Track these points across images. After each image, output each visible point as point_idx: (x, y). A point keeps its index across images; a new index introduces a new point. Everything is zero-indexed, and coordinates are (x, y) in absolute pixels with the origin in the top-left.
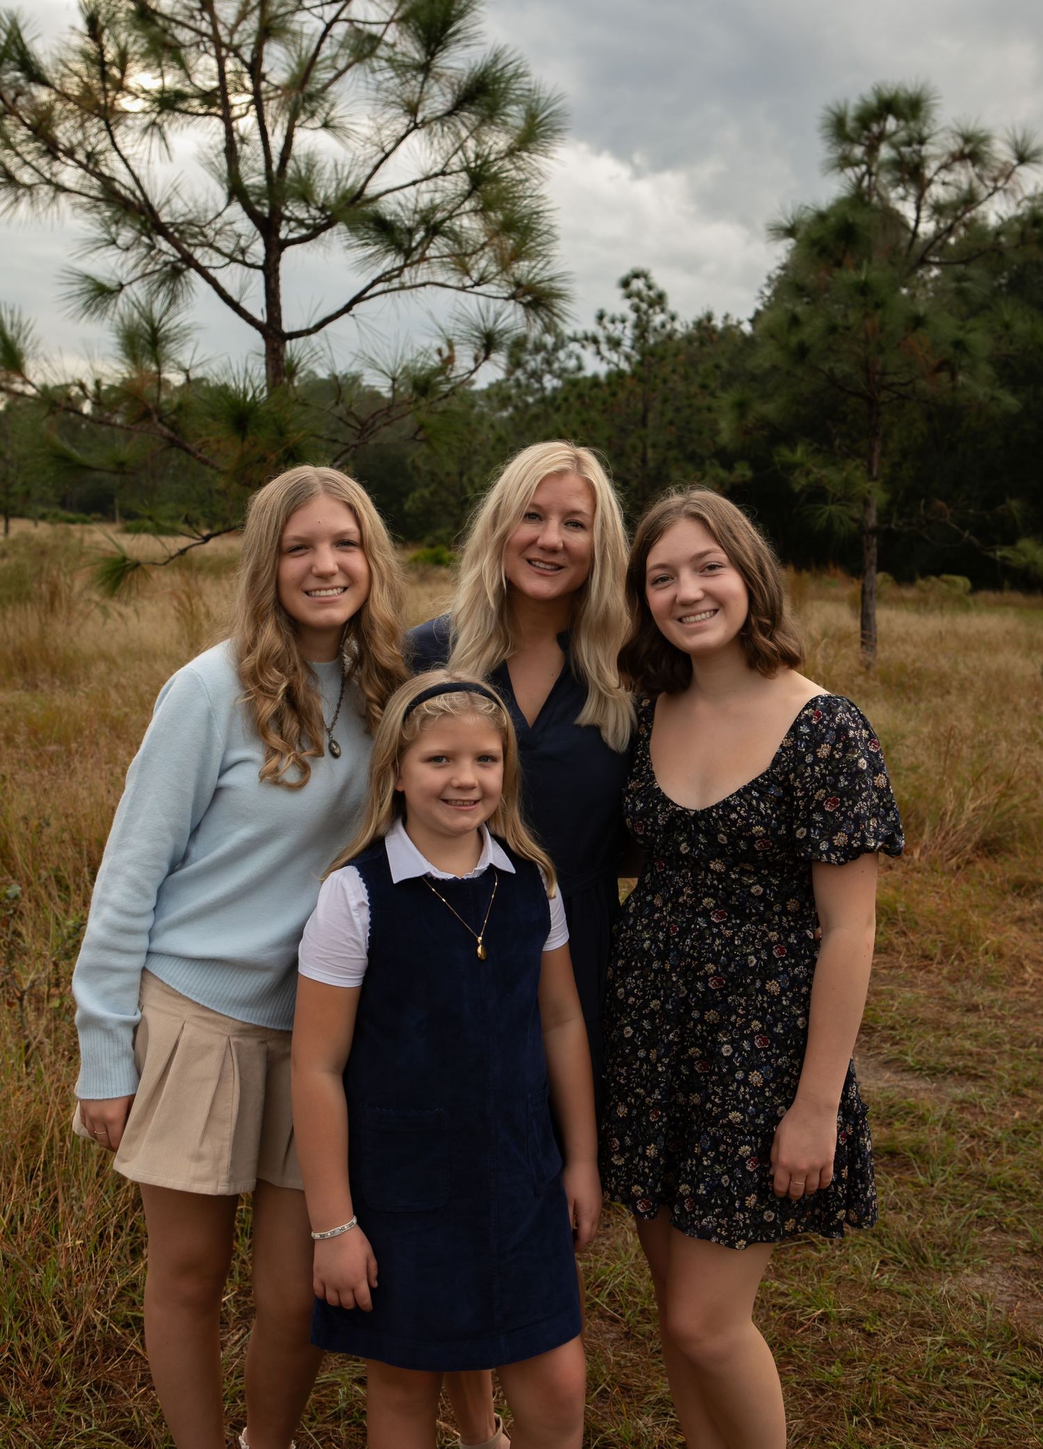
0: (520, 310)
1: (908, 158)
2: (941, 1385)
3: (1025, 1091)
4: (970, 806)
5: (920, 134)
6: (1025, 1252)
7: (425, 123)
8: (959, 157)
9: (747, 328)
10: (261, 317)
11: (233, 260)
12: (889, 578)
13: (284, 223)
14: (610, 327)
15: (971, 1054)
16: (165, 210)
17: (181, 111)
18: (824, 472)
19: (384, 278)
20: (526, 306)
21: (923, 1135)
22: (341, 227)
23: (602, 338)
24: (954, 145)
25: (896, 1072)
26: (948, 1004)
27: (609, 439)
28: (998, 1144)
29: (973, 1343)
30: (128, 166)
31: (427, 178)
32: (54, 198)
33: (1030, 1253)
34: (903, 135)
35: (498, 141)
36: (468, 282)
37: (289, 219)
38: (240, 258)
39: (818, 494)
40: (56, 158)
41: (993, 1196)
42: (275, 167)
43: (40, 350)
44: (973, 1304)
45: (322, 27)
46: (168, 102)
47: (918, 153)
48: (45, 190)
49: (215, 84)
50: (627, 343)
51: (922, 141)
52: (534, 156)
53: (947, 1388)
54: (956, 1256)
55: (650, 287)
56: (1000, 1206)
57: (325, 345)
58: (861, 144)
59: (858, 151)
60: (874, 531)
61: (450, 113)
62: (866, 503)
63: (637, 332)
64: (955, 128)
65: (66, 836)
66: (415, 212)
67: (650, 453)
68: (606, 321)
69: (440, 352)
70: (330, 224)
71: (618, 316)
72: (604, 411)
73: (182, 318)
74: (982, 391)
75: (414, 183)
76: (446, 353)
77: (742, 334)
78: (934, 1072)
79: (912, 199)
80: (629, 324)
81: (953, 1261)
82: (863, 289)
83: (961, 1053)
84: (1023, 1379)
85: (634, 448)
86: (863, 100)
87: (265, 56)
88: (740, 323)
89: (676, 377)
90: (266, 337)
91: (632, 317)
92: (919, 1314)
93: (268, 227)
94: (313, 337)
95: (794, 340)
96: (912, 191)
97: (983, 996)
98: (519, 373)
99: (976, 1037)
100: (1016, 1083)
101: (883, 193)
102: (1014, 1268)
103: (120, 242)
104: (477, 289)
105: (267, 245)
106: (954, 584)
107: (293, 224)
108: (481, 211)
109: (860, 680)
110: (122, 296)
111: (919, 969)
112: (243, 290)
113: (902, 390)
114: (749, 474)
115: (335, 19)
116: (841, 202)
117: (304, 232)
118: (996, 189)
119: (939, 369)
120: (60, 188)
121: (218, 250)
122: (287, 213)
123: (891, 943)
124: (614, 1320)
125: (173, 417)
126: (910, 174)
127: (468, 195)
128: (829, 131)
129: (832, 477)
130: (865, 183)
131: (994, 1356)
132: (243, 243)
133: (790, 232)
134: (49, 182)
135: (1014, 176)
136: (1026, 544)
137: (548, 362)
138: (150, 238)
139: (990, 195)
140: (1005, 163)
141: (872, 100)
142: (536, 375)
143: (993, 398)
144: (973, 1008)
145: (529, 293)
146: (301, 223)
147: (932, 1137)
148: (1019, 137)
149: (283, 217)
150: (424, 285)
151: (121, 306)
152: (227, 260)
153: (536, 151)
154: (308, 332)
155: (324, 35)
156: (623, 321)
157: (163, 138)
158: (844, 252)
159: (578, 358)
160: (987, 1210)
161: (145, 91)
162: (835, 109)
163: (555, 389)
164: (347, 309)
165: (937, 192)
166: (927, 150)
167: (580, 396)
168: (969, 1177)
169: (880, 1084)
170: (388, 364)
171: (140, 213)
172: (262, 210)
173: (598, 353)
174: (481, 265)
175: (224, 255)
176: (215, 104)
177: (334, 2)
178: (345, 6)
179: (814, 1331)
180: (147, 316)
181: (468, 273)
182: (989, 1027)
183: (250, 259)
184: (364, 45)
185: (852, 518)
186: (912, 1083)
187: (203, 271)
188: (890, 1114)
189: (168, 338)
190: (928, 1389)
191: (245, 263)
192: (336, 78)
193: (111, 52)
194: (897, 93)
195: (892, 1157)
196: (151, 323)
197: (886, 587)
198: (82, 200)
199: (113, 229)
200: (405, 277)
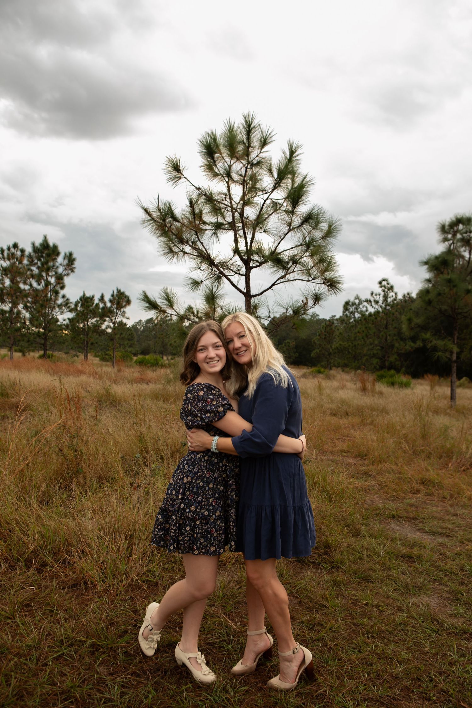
0: (326, 288)
1: (466, 238)
2: (400, 629)
3: (465, 542)
5: (470, 230)
6: (447, 592)
7: (294, 229)
10: (244, 290)
11: (236, 273)
12: (468, 379)
13: (252, 261)
14: (375, 297)
15: (449, 529)
16: (217, 259)
17: (223, 229)
18: (437, 342)
19: (283, 277)
20: (328, 286)
21: (422, 552)
22: (269, 262)
23: (372, 300)
25: (421, 533)
26: (447, 513)
27: (374, 333)
28: (449, 558)
29: (417, 618)
30: (203, 245)
31: (296, 246)
32: (183, 256)
33: (449, 592)
34: (464, 230)
35: (318, 234)
36: (311, 279)
37: (254, 260)
38: (238, 272)
40: (183, 244)
41: (441, 573)
42: (249, 244)
43: (179, 301)
44: (421, 605)
46: (218, 226)
47: (469, 236)
48: (181, 254)
49: (232, 220)
50: (381, 302)
51: (471, 232)
52: (331, 239)
53: (402, 630)
54: (422, 591)
55: (388, 284)
56: (443, 577)
57: (266, 300)
58: (450, 234)
59: (450, 236)
60: (456, 362)
61: (300, 226)
62: (451, 353)
63: (384, 298)
65: (165, 443)
66: (289, 257)
67: (388, 337)
68: (374, 295)
69: (303, 301)
70: (265, 262)
71: (378, 293)
72: (373, 324)
73: (220, 292)
75: (292, 248)
76: (305, 301)
78: (434, 534)
79: (467, 251)
80: (381, 296)
81: (420, 592)
82: (449, 281)
83: (446, 528)
84: (431, 630)
85: (383, 336)
86: (451, 219)
87: (245, 211)
89: (397, 313)
90: (245, 296)
91: (382, 293)
92: (401, 607)
93: (246, 263)
94: (260, 296)
95: (427, 298)
96: (467, 248)
97: (460, 511)
98: (347, 312)
99: (453, 524)
100: (462, 539)
101: (459, 250)
102: (441, 596)
103: (201, 268)
104: (313, 281)
105: (246, 268)
107: (255, 262)
108: (312, 256)
109: (448, 411)
110: (203, 284)
111: (441, 501)
112: (238, 282)
113: (465, 315)
115: (267, 199)
116: (443, 253)
117: (258, 264)
120: (185, 253)
121: (232, 270)
122: (253, 258)
123: (433, 493)
124: (297, 598)
126: (466, 243)
127: (306, 251)
128: (439, 230)
129: (440, 343)
130: (452, 247)
131: (423, 622)
132: (239, 268)
133: (426, 263)
134: (182, 251)
137: (356, 309)
138: (212, 267)
141: (454, 219)
142: (353, 313)
144: (456, 515)
145: (328, 282)
146: (257, 261)
147: (426, 553)
150: (295, 280)
151: (202, 286)
153: (332, 237)
154: (258, 295)
155: (264, 203)
156: (379, 295)
157: (217, 237)
158: (444, 269)
159: (366, 307)
160: (438, 577)
161: (212, 223)
162: (442, 223)
163: (359, 317)
164: (271, 287)
167: (365, 319)
168: (434, 567)
169: (414, 536)
170: (285, 305)
171: (207, 259)
172: (245, 258)
173: (371, 305)
174: (315, 273)
175: (234, 272)
176: (232, 226)
177: (266, 193)
178: (270, 195)
179: (362, 607)
180: (211, 291)
181: (310, 276)
182: (459, 521)
183: (241, 273)
184: (276, 206)
185: (446, 357)
186: (425, 536)
187: (226, 277)
188: (413, 545)
189: (217, 297)
190: (395, 629)
191: (239, 274)
192: (268, 217)
193: (197, 211)
194: (462, 217)
195: (409, 558)
196: (212, 293)
197: (466, 382)
198: (191, 256)
199: (200, 265)
200: (287, 278)
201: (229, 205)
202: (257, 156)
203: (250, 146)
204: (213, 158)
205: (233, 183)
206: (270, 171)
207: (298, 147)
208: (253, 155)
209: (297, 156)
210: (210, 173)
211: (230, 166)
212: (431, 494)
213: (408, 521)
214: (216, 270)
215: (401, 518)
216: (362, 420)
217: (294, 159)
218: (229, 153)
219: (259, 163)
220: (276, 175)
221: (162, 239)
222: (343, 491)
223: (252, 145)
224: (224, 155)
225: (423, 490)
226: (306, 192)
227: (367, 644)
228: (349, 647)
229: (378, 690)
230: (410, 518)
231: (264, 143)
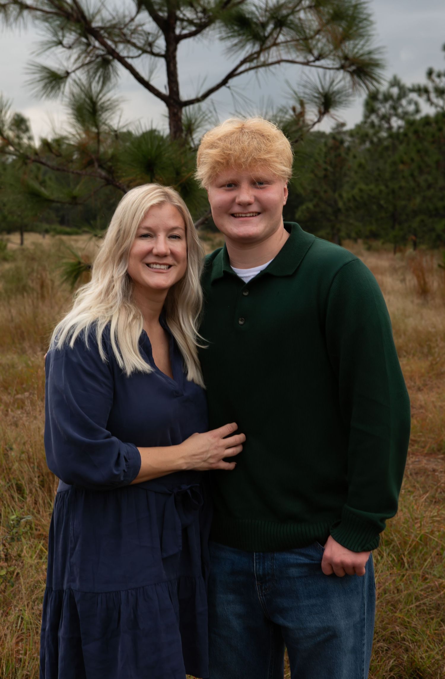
0: (348, 78)
10: (165, 91)
11: (144, 51)
13: (178, 23)
14: (437, 80)
16: (98, 18)
19: (249, 59)
20: (352, 73)
22: (218, 24)
23: (431, 89)
32: (20, 13)
36: (312, 59)
37: (182, 20)
38: (149, 49)
57: (212, 109)
65: (24, 456)
66: (266, 11)
68: (434, 76)
69: (294, 109)
70: (209, 22)
71: (442, 72)
72: (433, 142)
76: (299, 109)
90: (168, 105)
93: (167, 26)
94: (202, 103)
98: (374, 118)
103: (65, 42)
104: (317, 63)
105: (167, 40)
107: (185, 24)
110: (69, 81)
112: (151, 72)
117: (193, 29)
121: (134, 45)
122: (181, 16)
125: (110, 164)
132: (150, 39)
137: (394, 108)
138: (87, 38)
142: (386, 118)
145: (352, 64)
146: (191, 22)
149: (177, 19)
150: (278, 62)
151: (68, 87)
152: (140, 52)
154: (198, 100)
159: (416, 104)
164: (224, 82)
171: (78, 21)
172: (163, 14)
173: (429, 100)
174: (320, 45)
175: (138, 48)
180: (88, 93)
181: (310, 51)
183: (156, 50)
187: (123, 61)
189: (104, 109)
191: (152, 53)
196: (91, 99)
198: (39, 13)
199: (60, 34)
200: (262, 58)
214: (97, 44)
216: (432, 365)
222: (425, 540)
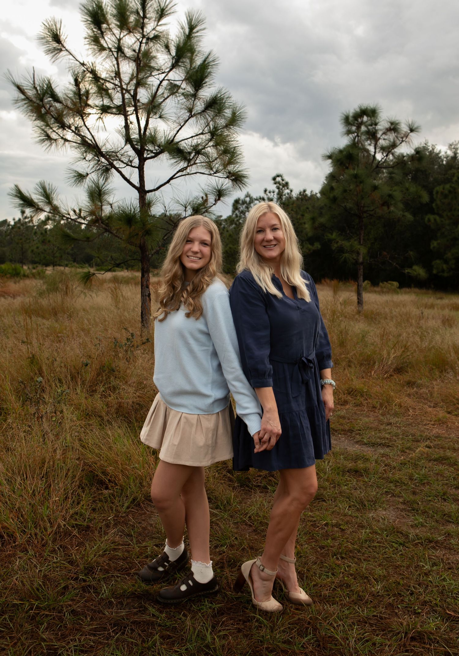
0: (231, 182)
1: (371, 130)
2: (367, 546)
3: (406, 450)
4: (392, 356)
5: (375, 122)
6: (402, 503)
7: (195, 115)
8: (389, 130)
9: (319, 195)
10: (137, 184)
11: (128, 165)
12: (369, 282)
13: (146, 152)
14: (269, 194)
15: (387, 439)
16: (104, 148)
17: (109, 113)
18: (343, 242)
19: (181, 170)
20: (232, 180)
21: (368, 465)
22: (166, 153)
23: (266, 198)
24: (387, 125)
25: (360, 445)
26: (381, 422)
28: (395, 468)
29: (380, 532)
30: (89, 131)
31: (197, 135)
32: (64, 144)
33: (404, 503)
34: (369, 122)
35: (221, 122)
36: (213, 173)
37: (148, 150)
38: (130, 164)
39: (341, 250)
40: (64, 129)
41: (392, 485)
42: (142, 132)
43: (59, 197)
44: (381, 520)
45: (159, 82)
46: (105, 110)
47: (374, 128)
48: (61, 141)
49: (121, 103)
50: (275, 199)
51: (376, 124)
53: (369, 547)
54: (376, 504)
55: (283, 180)
56: (394, 488)
57: (161, 195)
58: (354, 126)
59: (354, 128)
60: (362, 263)
61: (203, 111)
62: (358, 253)
63: (278, 196)
64: (388, 120)
66: (191, 146)
68: (267, 192)
69: (202, 198)
70: (161, 152)
71: (272, 190)
73: (110, 186)
74: (399, 213)
75: (192, 137)
76: (205, 197)
77: (317, 197)
78: (373, 445)
79: (373, 145)
80: (275, 193)
81: (375, 506)
82: (356, 176)
83: (384, 438)
84: (397, 544)
86: (355, 110)
87: (138, 93)
88: (316, 194)
90: (139, 192)
91: (277, 191)
92: (361, 523)
93: (140, 153)
94: (156, 192)
95: (332, 195)
96: (373, 142)
97: (393, 420)
98: (237, 212)
99: (390, 433)
100: (403, 448)
101: (363, 143)
102: (397, 508)
103: (86, 159)
104: (215, 175)
105: (139, 159)
106: (392, 285)
107: (149, 152)
108: (215, 146)
109: (357, 316)
110: (88, 178)
111: (371, 411)
112: (131, 175)
113: (371, 213)
114: (319, 246)
115: (163, 80)
116: (348, 147)
117: (153, 155)
118: (403, 141)
119: (383, 205)
120: (66, 140)
121: (122, 162)
122: (147, 148)
123: (362, 403)
124: (250, 526)
125: (107, 221)
126: (372, 136)
127: (211, 140)
128: (343, 121)
129: (346, 244)
130: (356, 140)
131: (387, 536)
132: (131, 159)
133: (330, 157)
134: (62, 138)
135: (409, 136)
136: (415, 267)
137: (247, 208)
138: (98, 158)
139: (401, 143)
140: (406, 132)
141: (358, 110)
142: (243, 213)
143: (403, 216)
144: (390, 424)
145: (233, 176)
146: (152, 152)
147: (371, 465)
148: (410, 123)
149: (145, 150)
150: (196, 173)
151: (87, 181)
152: (125, 165)
153: (235, 126)
154: (154, 190)
155: (160, 85)
156: (274, 192)
157: (103, 122)
158: (349, 164)
160: (389, 489)
161: (97, 106)
162: (345, 114)
164: (168, 182)
165: (382, 142)
166: (378, 127)
168: (383, 479)
169: (354, 449)
170: (183, 202)
171: (94, 149)
172: (138, 147)
174: (217, 166)
175: (124, 163)
176: (121, 110)
177: (163, 73)
178: (167, 75)
179: (322, 528)
180: (97, 185)
181: (212, 169)
182: (395, 430)
184: (173, 89)
185: (353, 259)
186: (365, 449)
187: (117, 169)
188: (356, 458)
189: (105, 193)
190: (362, 547)
191: (132, 166)
192: (164, 100)
193: (83, 91)
194: (367, 108)
195: (356, 472)
196: (99, 188)
197: (368, 286)
198: (73, 144)
199: (85, 154)
200: (188, 170)
201: (119, 84)
202: (154, 29)
203: (146, 17)
204: (100, 28)
205: (125, 59)
206: (167, 47)
207: (199, 22)
208: (149, 28)
209: (197, 32)
210: (96, 47)
211: (119, 40)
212: (360, 405)
213: (344, 434)
214: (104, 160)
215: (336, 431)
217: (193, 35)
218: (118, 23)
219: (156, 38)
220: (173, 53)
221: (39, 123)
223: (148, 16)
224: (113, 26)
225: (351, 401)
226: (210, 73)
227: (338, 566)
228: (321, 571)
229: (363, 611)
230: (345, 431)
231: (162, 13)
